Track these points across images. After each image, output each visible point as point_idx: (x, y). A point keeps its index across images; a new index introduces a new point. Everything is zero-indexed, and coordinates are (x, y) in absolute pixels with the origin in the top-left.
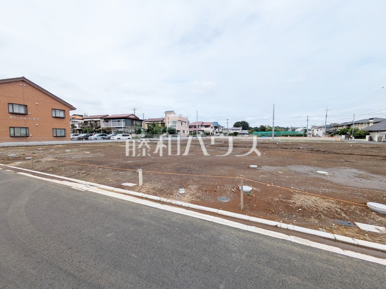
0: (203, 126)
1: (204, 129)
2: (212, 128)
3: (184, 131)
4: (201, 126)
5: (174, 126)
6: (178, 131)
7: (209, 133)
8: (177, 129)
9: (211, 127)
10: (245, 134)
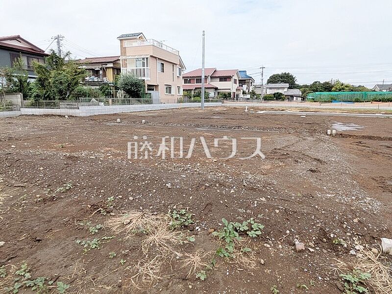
0: (216, 77)
1: (217, 84)
2: (235, 82)
3: (169, 88)
4: (212, 77)
5: (138, 72)
6: (151, 87)
7: (230, 94)
8: (148, 80)
9: (233, 80)
10: (295, 98)
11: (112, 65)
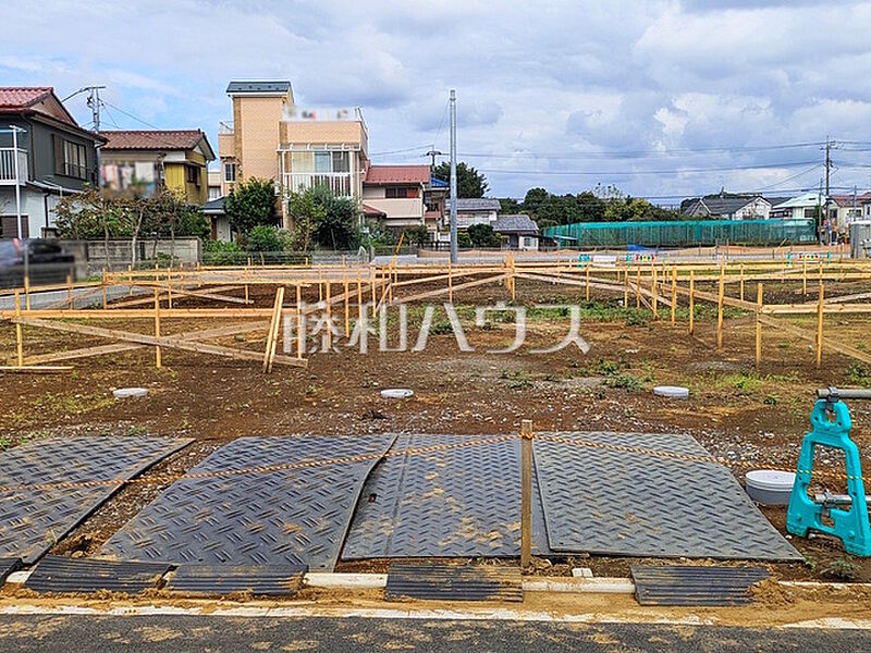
10: (521, 239)
11: (181, 158)
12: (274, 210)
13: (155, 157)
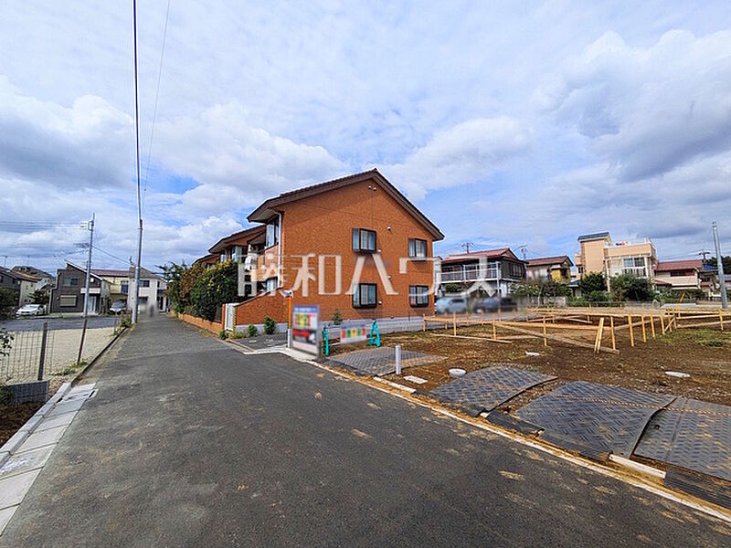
11: (559, 266)
12: (603, 284)
13: (547, 267)
